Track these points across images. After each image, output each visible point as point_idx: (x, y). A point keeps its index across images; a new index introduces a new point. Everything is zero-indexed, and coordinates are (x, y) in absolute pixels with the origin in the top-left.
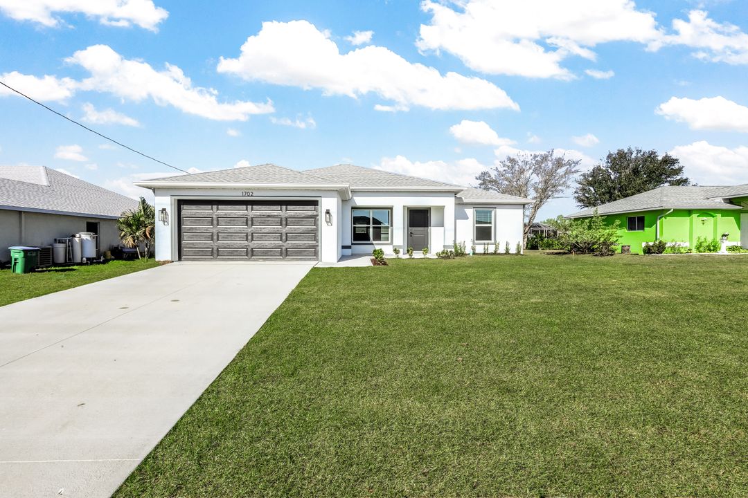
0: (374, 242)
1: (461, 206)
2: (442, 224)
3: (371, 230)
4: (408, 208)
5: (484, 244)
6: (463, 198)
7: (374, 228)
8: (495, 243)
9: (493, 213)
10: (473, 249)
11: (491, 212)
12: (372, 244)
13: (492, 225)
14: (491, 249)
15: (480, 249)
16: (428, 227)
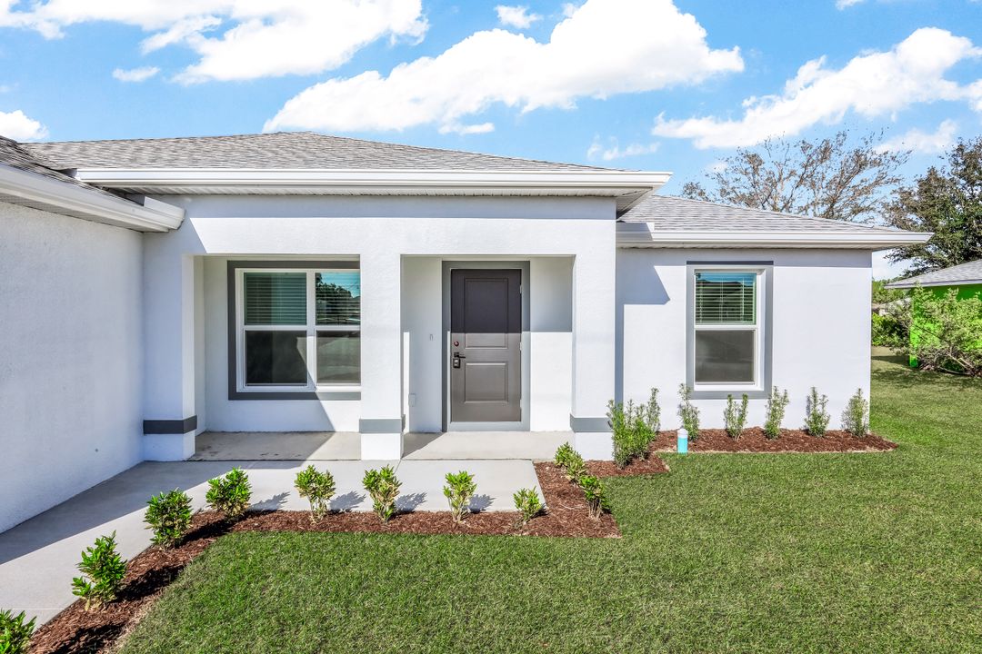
0: (321, 388)
1: (643, 257)
2: (563, 322)
3: (311, 342)
4: (445, 264)
5: (730, 397)
6: (651, 226)
7: (321, 334)
8: (767, 392)
9: (760, 281)
10: (689, 416)
11: (752, 277)
12: (313, 396)
13: (758, 327)
14: (757, 417)
15: (712, 417)
16: (520, 331)
